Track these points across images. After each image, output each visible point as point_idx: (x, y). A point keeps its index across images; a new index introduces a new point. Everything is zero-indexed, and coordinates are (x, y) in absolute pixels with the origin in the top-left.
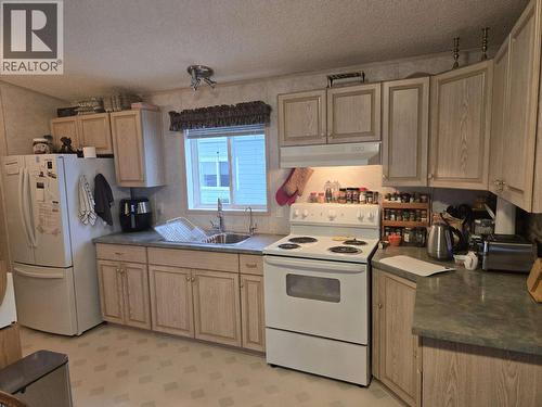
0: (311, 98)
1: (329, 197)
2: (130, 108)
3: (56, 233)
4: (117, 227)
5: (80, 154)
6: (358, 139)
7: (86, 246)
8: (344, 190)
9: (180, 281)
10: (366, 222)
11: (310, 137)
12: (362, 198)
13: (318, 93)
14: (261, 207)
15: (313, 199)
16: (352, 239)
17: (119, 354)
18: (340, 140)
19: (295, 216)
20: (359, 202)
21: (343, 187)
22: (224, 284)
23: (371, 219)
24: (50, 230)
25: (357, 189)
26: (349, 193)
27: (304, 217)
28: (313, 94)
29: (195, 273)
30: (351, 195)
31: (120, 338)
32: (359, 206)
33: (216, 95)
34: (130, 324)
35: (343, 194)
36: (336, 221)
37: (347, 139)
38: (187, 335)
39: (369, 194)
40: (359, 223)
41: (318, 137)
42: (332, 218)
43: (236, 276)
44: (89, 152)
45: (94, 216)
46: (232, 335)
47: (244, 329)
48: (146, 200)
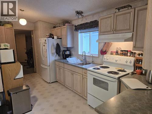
0: (109, 17)
1: (117, 53)
2: (65, 25)
3: (46, 57)
4: (62, 57)
5: (53, 38)
6: (124, 32)
7: (54, 61)
8: (122, 51)
9: (70, 74)
10: (128, 64)
11: (108, 32)
12: (129, 54)
13: (111, 15)
14: (96, 55)
15: (112, 54)
16: (123, 69)
17: (56, 90)
18: (118, 32)
19: (105, 59)
20: (127, 56)
21: (122, 50)
22: (79, 77)
23: (130, 62)
24: (46, 56)
25: (127, 51)
26: (124, 52)
27: (107, 59)
28: (109, 16)
29: (73, 72)
30: (125, 53)
31: (58, 86)
32: (127, 57)
33: (86, 19)
34: (61, 83)
35: (122, 52)
36: (118, 62)
37: (120, 32)
38: (71, 89)
39: (132, 53)
40: (126, 64)
41: (110, 31)
42: (116, 61)
43: (82, 75)
44: (55, 37)
45: (55, 54)
46: (80, 93)
47: (83, 92)
48: (69, 51)
